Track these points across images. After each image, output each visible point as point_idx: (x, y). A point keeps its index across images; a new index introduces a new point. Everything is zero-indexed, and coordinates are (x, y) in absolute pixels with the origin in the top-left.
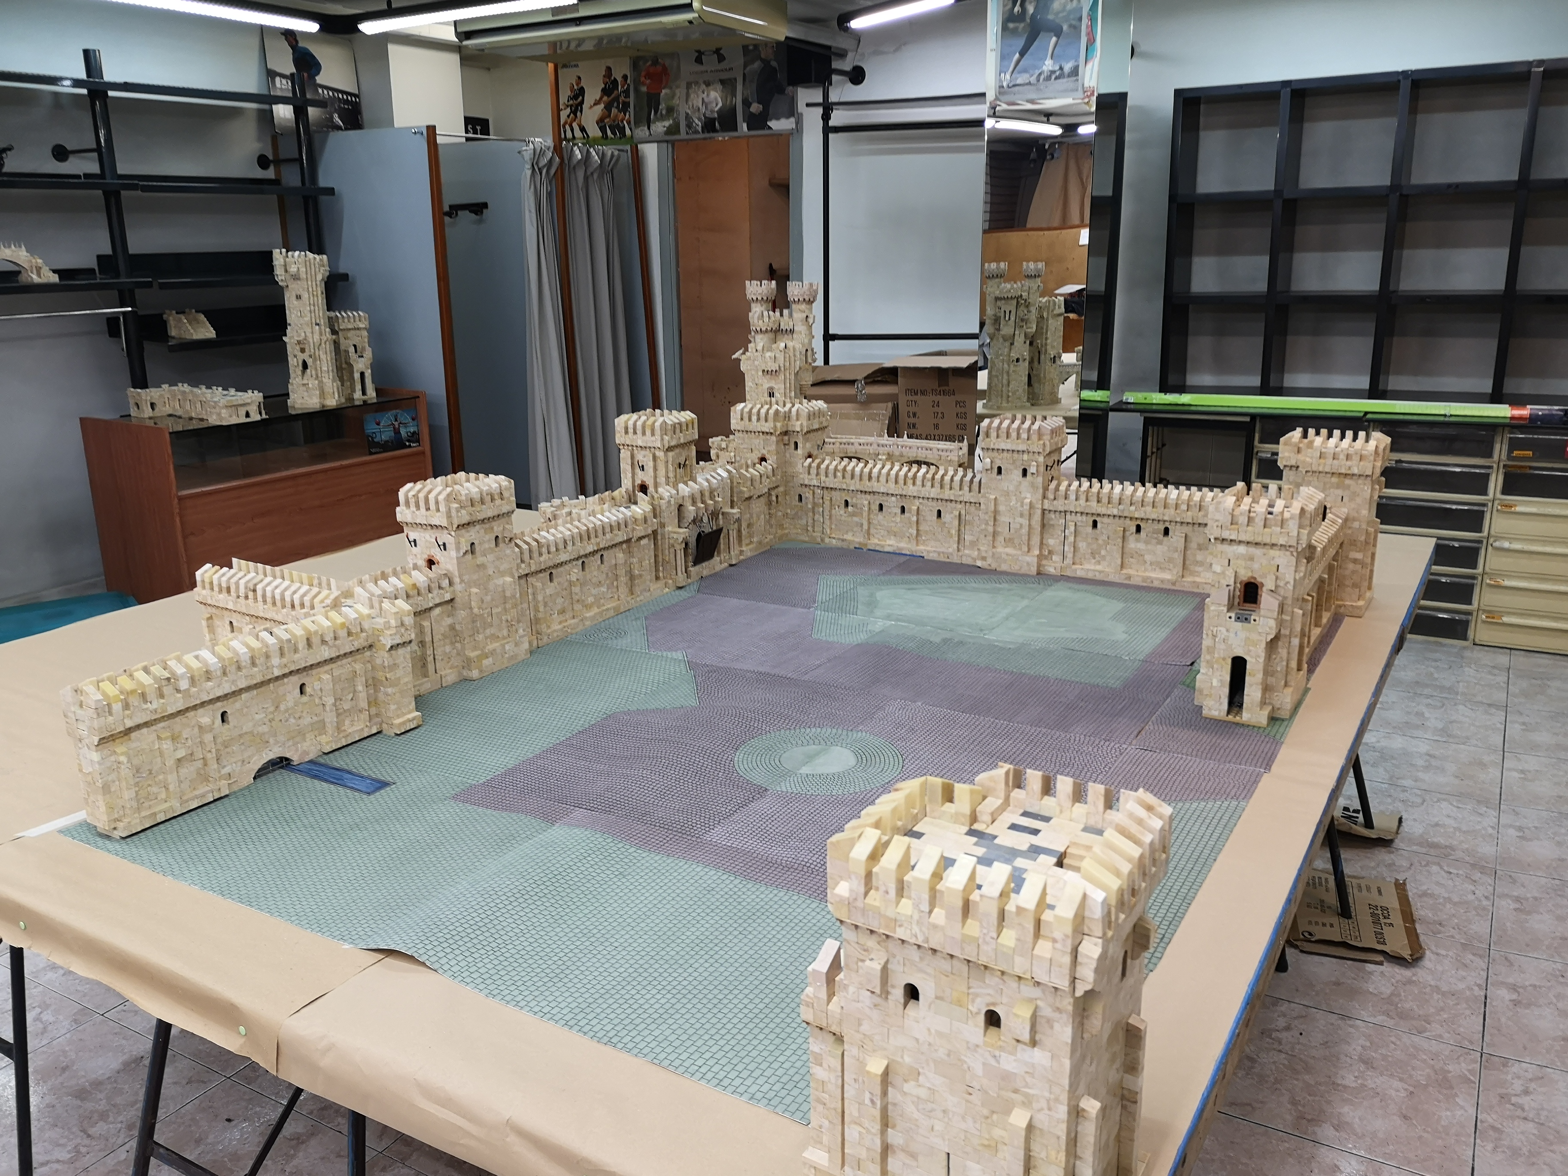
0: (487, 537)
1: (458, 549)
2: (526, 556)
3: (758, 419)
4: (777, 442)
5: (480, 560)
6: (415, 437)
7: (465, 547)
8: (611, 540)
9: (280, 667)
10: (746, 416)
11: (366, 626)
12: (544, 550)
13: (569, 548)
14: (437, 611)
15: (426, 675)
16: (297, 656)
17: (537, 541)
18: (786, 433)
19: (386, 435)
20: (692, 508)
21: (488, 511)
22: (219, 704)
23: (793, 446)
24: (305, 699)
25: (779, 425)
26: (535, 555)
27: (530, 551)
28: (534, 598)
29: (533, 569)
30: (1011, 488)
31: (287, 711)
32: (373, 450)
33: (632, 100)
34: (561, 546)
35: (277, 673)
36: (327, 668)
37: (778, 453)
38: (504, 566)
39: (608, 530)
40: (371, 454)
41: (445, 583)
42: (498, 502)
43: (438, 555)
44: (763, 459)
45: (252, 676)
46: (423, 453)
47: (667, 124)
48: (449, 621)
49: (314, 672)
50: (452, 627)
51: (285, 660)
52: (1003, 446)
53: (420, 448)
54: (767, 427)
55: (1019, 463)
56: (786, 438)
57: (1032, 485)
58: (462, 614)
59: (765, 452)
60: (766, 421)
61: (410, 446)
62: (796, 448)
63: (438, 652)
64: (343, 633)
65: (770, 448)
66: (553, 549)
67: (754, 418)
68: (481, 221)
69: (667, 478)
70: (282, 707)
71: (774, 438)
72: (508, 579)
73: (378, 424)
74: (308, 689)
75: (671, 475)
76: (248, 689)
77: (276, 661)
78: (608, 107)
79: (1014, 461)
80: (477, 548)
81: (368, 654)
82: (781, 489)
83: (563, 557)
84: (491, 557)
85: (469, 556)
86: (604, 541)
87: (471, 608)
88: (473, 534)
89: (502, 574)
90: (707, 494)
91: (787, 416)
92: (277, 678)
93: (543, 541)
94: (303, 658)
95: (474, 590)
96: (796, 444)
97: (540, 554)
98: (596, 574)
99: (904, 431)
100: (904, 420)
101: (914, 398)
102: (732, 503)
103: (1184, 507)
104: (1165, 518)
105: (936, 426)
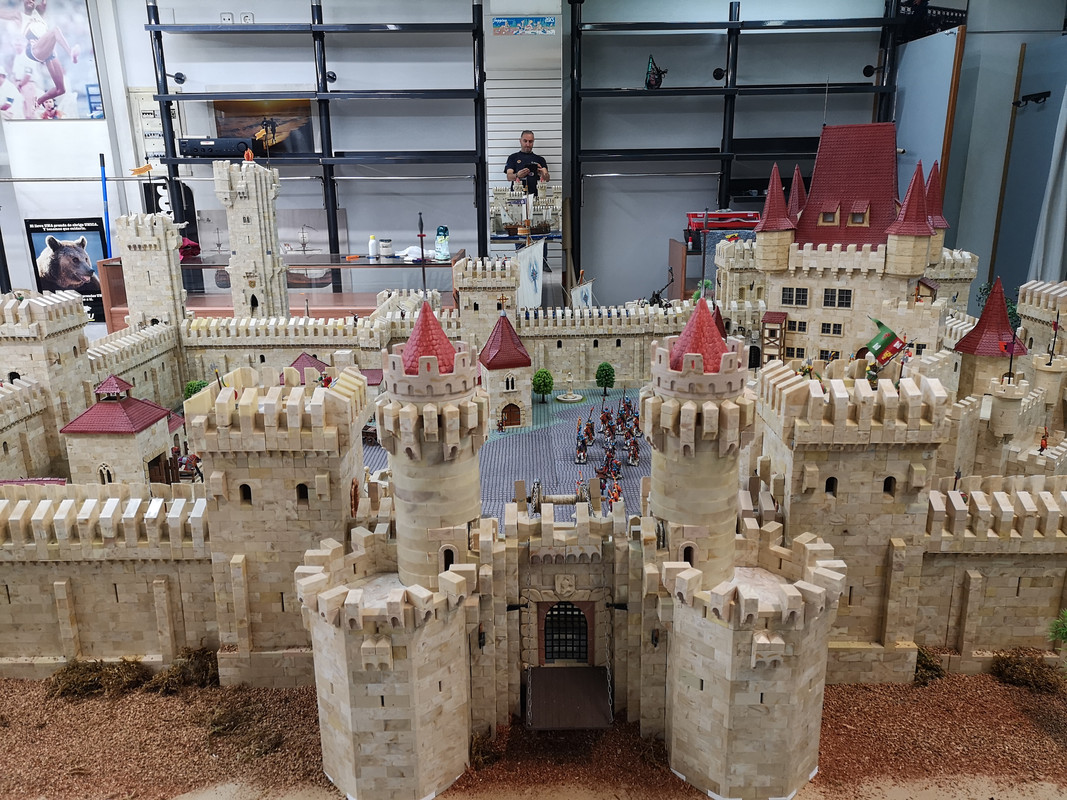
16: (307, 337)
22: (256, 350)
45: (277, 341)
49: (322, 349)
51: (298, 337)
66: (560, 324)
76: (275, 346)
98: (609, 352)
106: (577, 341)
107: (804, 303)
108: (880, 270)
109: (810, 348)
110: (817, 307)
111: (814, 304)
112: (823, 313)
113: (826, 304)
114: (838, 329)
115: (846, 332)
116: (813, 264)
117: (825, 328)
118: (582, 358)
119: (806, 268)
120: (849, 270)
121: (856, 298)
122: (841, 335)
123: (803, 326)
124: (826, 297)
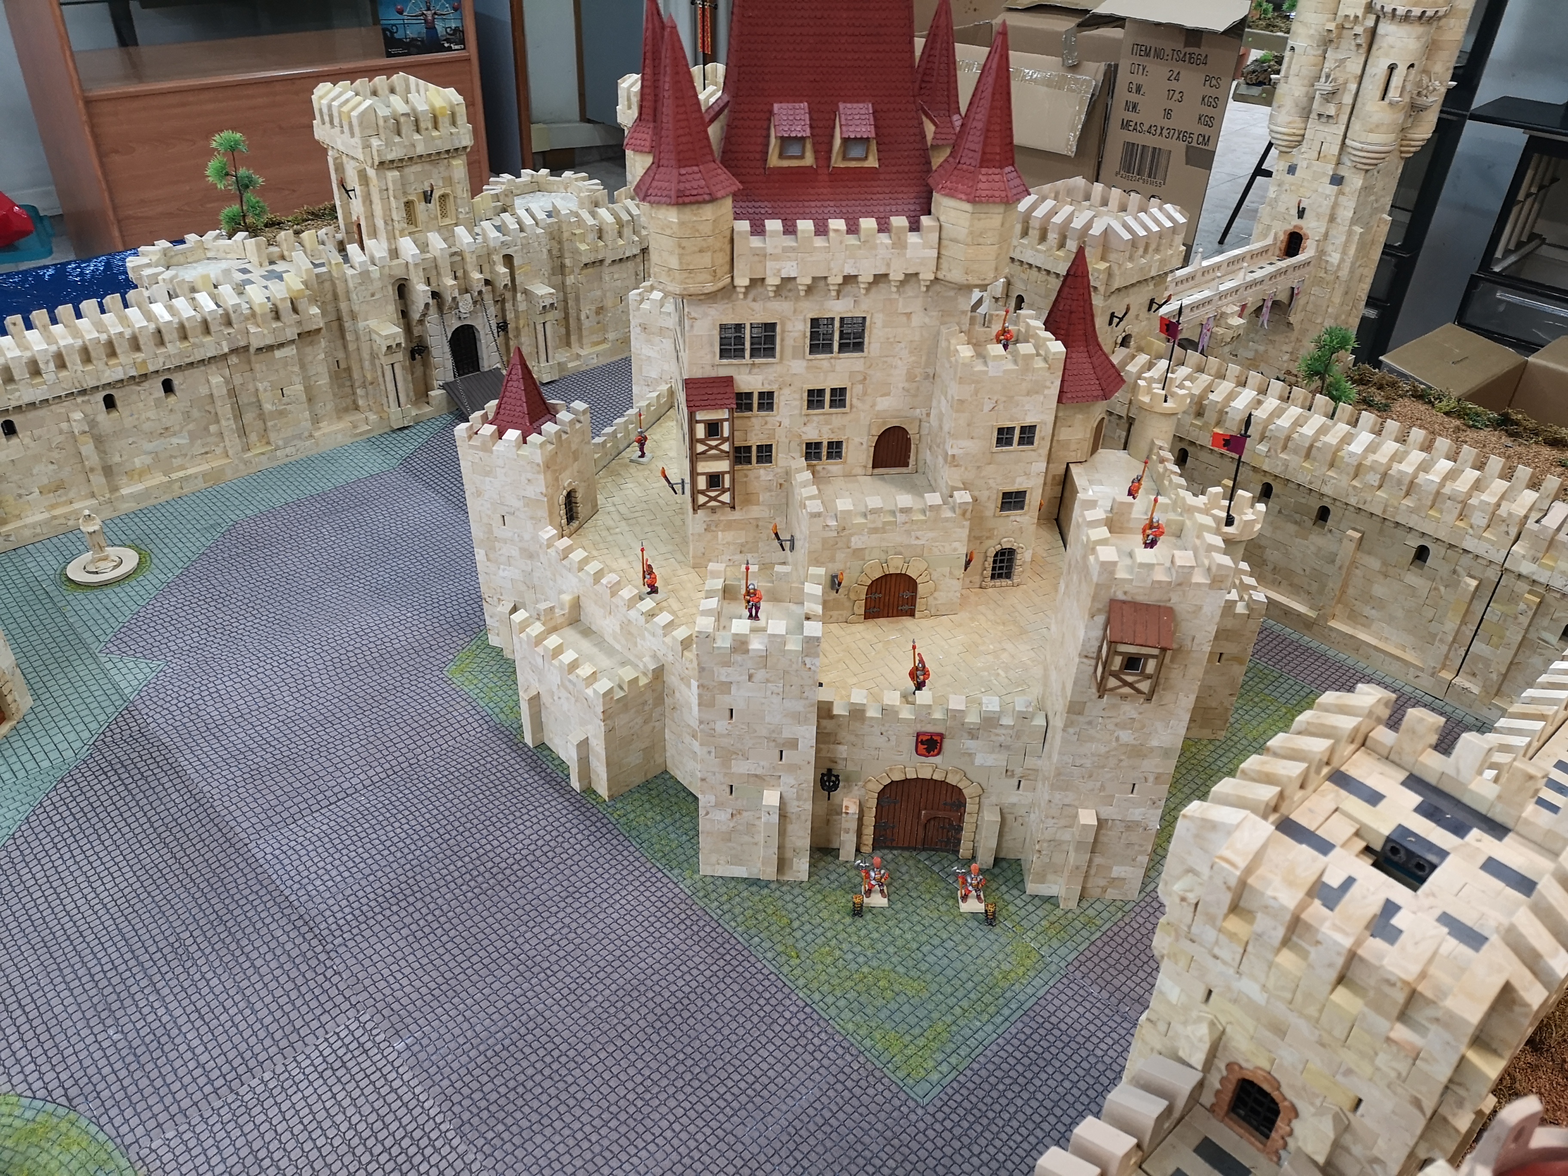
6: (458, 36)
19: (414, 31)
20: (427, 287)
32: (393, 51)
39: (172, 335)
40: (389, 55)
46: (468, 60)
53: (463, 53)
61: (450, 49)
69: (388, 220)
73: (401, 12)
90: (471, 260)
98: (152, 414)
99: (1118, 113)
100: (1122, 94)
101: (1143, 60)
102: (560, 269)
103: (1373, 479)
104: (1326, 490)
105: (1168, 113)
106: (58, 409)
107: (770, 352)
108: (927, 275)
109: (783, 440)
110: (794, 357)
111: (789, 352)
112: (808, 368)
113: (814, 348)
114: (839, 397)
115: (855, 401)
116: (789, 269)
117: (815, 398)
118: (88, 448)
119: (773, 281)
120: (866, 277)
121: (875, 331)
122: (847, 409)
123: (767, 400)
124: (814, 335)
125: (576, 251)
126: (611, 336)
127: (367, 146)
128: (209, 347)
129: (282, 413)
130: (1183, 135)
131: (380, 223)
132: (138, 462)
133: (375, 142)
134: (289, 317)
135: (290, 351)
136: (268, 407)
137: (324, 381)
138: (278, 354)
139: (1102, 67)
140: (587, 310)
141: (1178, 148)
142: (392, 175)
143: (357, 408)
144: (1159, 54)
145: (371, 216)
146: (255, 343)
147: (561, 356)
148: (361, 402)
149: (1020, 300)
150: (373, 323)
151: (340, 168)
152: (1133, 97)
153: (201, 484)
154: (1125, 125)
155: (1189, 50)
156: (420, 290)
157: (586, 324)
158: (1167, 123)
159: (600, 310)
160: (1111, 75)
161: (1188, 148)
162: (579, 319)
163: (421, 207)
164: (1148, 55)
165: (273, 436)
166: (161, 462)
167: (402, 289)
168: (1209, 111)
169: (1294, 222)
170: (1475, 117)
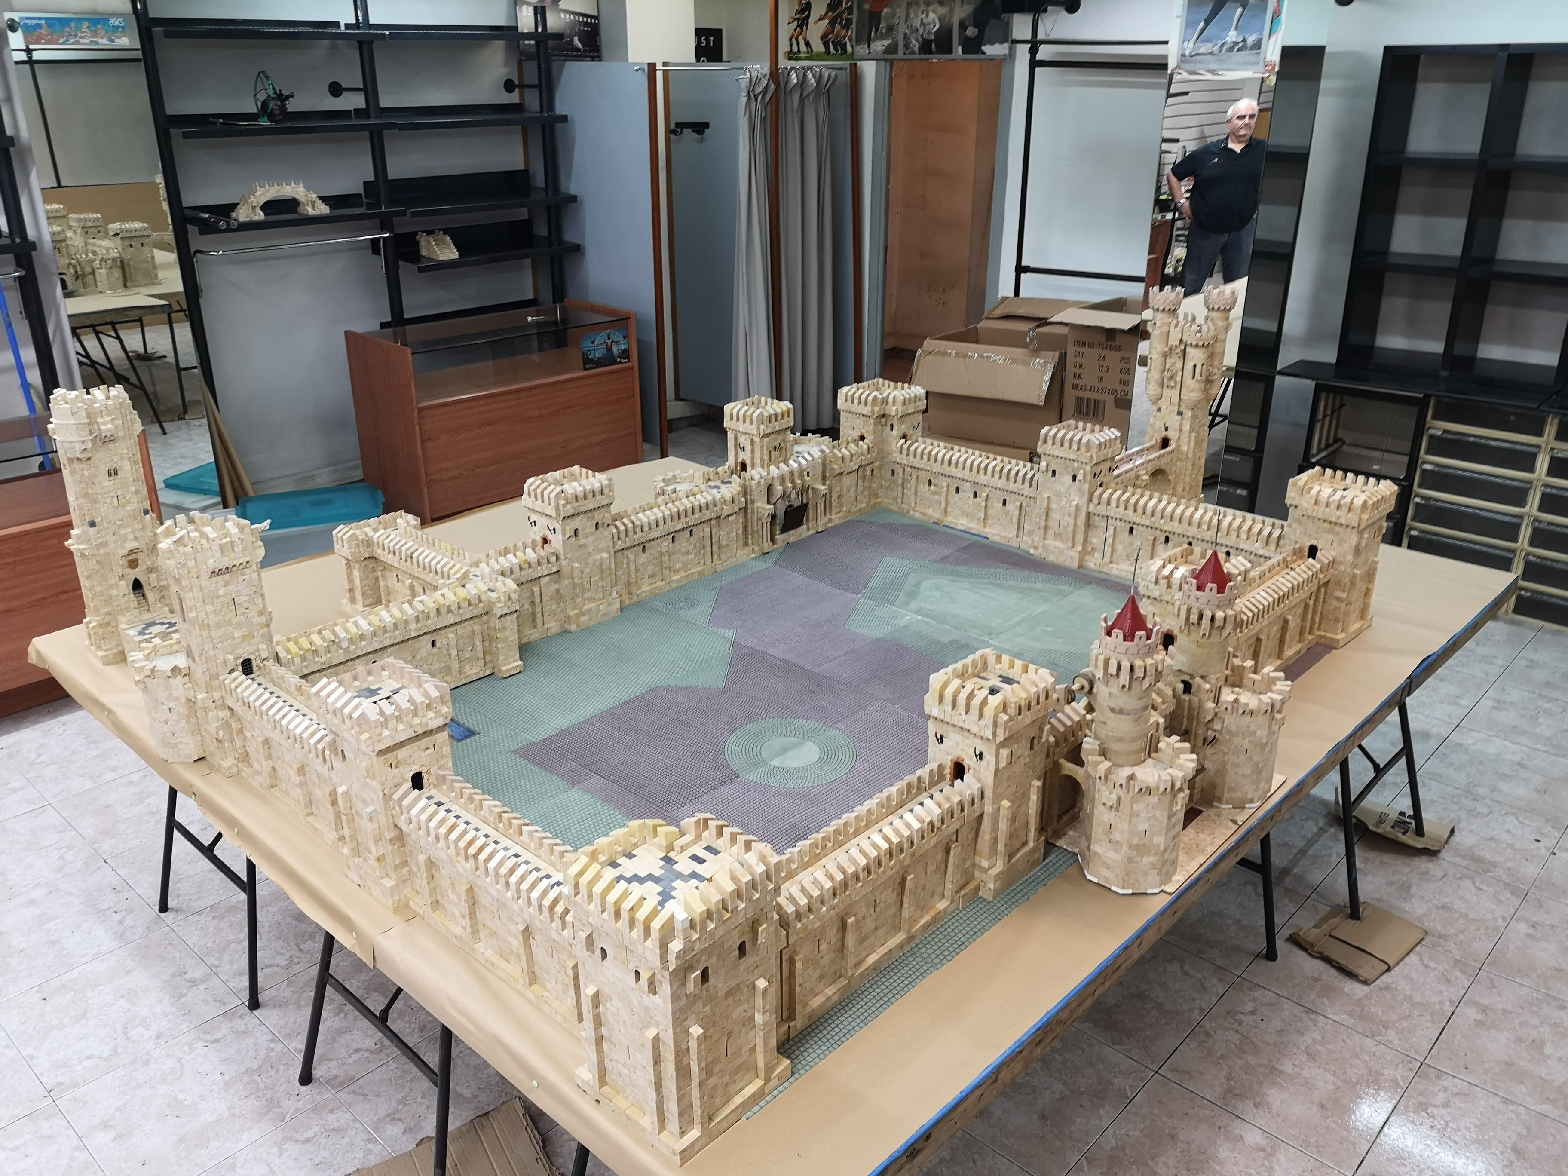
0: (589, 524)
1: (564, 534)
2: (623, 535)
3: (859, 403)
4: (875, 424)
5: (582, 541)
6: (625, 354)
7: (570, 532)
8: (700, 518)
9: (416, 630)
10: (849, 399)
11: (483, 598)
12: (638, 530)
13: (661, 527)
14: (547, 579)
15: (535, 627)
16: (429, 622)
17: (633, 523)
18: (884, 416)
19: (599, 353)
20: (780, 488)
21: (590, 504)
22: (371, 656)
23: (889, 427)
24: (435, 650)
25: (876, 409)
26: (631, 534)
27: (626, 530)
28: (628, 567)
29: (628, 545)
30: (1063, 490)
31: (421, 659)
32: (588, 366)
33: (854, 17)
34: (653, 526)
35: (413, 634)
36: (452, 629)
37: (875, 432)
38: (603, 545)
39: (697, 510)
40: (585, 369)
41: (554, 558)
42: (599, 497)
43: (550, 537)
44: (862, 438)
45: (395, 637)
47: (886, 42)
48: (556, 586)
49: (443, 632)
50: (558, 591)
51: (419, 625)
52: (1057, 453)
54: (866, 410)
55: (1070, 469)
56: (884, 420)
57: (1080, 490)
58: (566, 582)
59: (864, 431)
60: (866, 404)
61: (620, 362)
62: (892, 429)
63: (546, 610)
64: (465, 605)
65: (868, 429)
66: (646, 529)
67: (856, 401)
68: (702, 141)
69: (762, 460)
70: (418, 657)
71: (872, 421)
72: (605, 555)
73: (592, 342)
74: (438, 644)
75: (766, 457)
76: (392, 645)
77: (413, 626)
78: (832, 23)
79: (1066, 467)
80: (580, 533)
81: (485, 618)
82: (877, 464)
83: (655, 534)
84: (591, 539)
85: (573, 539)
86: (692, 520)
87: (573, 578)
88: (576, 523)
89: (600, 551)
90: (796, 475)
91: (885, 401)
92: (414, 638)
93: (638, 523)
94: (433, 623)
95: (576, 565)
96: (892, 426)
97: (635, 533)
98: (685, 545)
99: (1069, 381)
100: (1070, 370)
101: (1082, 349)
102: (824, 478)
103: (1205, 527)
104: (1189, 534)
105: (1101, 379)
106: (659, 541)
118: (665, 559)
125: (833, 469)
126: (844, 509)
127: (758, 428)
128: (708, 515)
129: (728, 545)
130: (1112, 391)
131: (758, 461)
132: (678, 566)
133: (762, 427)
134: (736, 502)
135: (734, 517)
136: (724, 543)
137: (740, 531)
138: (730, 518)
139: (1057, 354)
140: (834, 497)
141: (1110, 399)
142: (766, 440)
143: (746, 544)
144: (1091, 346)
145: (753, 458)
146: (725, 513)
147: (825, 520)
148: (750, 542)
149: (1054, 472)
150: (759, 504)
151: (736, 439)
152: (1078, 371)
153: (697, 576)
154: (1075, 387)
155: (1109, 343)
156: (779, 489)
157: (833, 503)
158: (1100, 385)
159: (839, 497)
160: (1063, 360)
161: (1116, 399)
162: (830, 501)
163: (773, 453)
164: (1084, 345)
165: (723, 556)
166: (685, 567)
167: (770, 487)
168: (1125, 377)
169: (1164, 433)
170: (1281, 373)
